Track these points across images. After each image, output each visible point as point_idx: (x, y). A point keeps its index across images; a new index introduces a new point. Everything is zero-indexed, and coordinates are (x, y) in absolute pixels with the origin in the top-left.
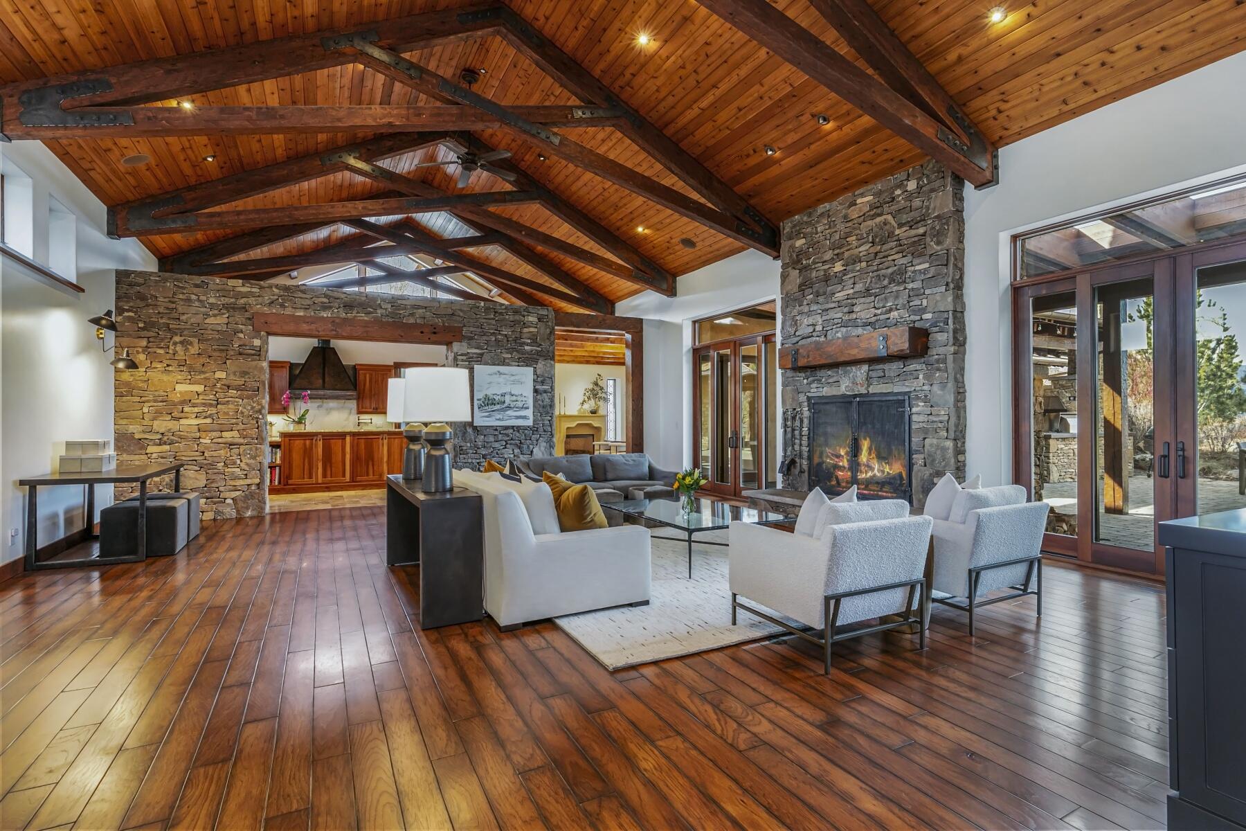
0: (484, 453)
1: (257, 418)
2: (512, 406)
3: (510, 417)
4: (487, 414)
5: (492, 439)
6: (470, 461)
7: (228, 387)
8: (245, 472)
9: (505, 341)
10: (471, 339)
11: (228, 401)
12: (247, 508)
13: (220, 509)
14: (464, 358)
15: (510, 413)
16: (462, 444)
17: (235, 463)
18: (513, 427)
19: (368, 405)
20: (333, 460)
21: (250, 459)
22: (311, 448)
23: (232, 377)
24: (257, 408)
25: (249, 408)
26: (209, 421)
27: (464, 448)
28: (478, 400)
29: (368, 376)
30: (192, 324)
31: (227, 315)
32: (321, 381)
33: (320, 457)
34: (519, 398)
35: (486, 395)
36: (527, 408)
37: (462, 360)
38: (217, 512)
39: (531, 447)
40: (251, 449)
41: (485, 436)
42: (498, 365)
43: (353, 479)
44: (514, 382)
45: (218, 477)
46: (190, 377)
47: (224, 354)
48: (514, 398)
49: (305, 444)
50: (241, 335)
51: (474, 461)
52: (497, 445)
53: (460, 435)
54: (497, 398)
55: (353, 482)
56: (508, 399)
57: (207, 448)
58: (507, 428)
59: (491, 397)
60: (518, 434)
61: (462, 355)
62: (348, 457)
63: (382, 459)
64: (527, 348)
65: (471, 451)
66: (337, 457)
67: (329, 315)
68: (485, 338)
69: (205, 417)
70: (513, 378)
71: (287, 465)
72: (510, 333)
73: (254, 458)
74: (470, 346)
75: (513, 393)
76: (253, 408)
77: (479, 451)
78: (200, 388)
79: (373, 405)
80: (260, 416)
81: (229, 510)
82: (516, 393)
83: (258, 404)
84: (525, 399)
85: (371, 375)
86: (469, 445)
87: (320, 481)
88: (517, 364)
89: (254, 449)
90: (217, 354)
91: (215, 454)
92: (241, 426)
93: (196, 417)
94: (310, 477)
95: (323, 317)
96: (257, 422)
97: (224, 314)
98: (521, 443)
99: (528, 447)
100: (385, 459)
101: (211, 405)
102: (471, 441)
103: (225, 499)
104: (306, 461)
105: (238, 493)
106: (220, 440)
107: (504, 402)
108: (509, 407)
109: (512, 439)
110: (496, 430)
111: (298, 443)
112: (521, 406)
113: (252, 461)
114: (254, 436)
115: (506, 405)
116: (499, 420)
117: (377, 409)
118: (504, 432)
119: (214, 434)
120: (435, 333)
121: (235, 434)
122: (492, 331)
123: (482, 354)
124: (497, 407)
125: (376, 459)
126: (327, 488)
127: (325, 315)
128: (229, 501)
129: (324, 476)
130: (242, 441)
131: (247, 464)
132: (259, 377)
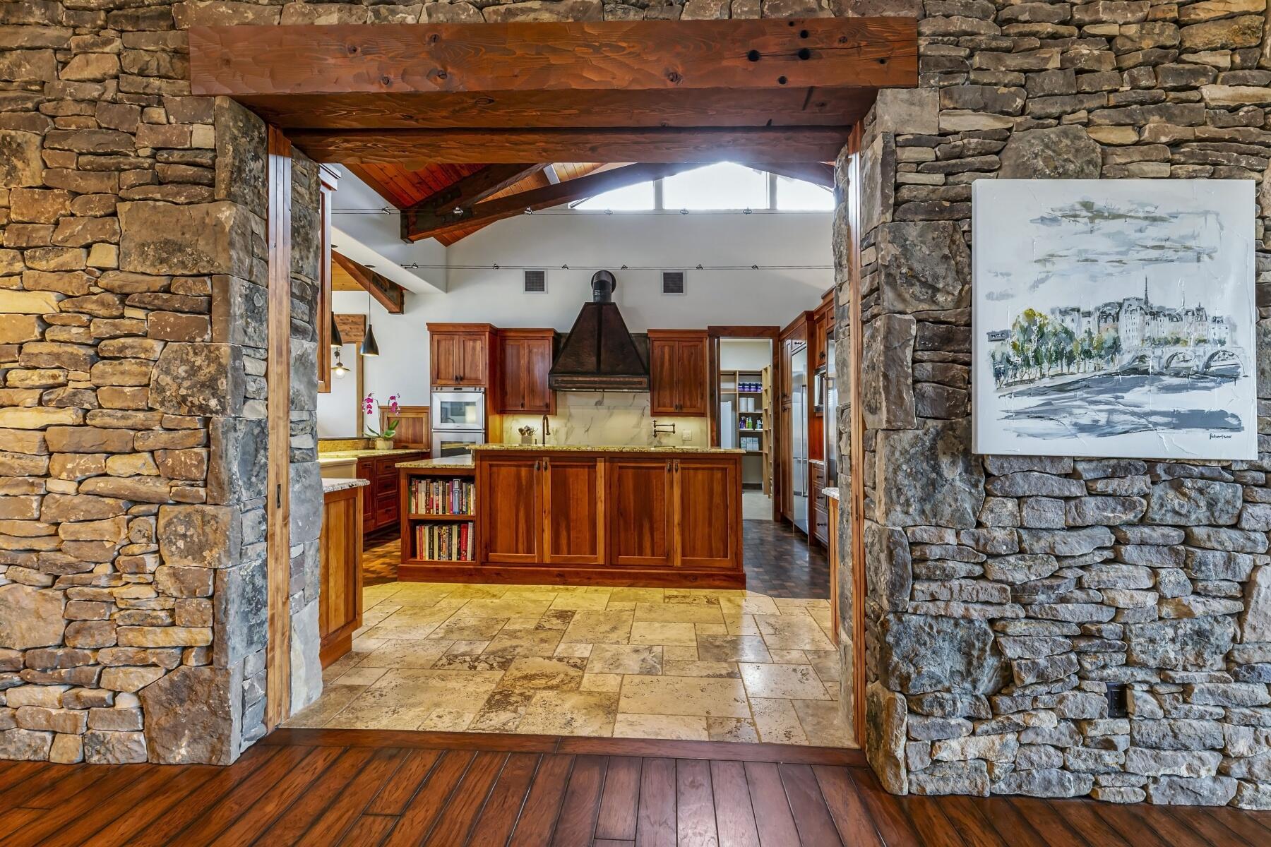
0: (1019, 577)
1: (203, 408)
2: (1152, 364)
3: (1145, 421)
4: (1035, 401)
5: (1053, 515)
6: (957, 609)
7: (124, 297)
8: (170, 603)
9: (1107, 68)
10: (954, 68)
11: (122, 349)
12: (176, 734)
13: (98, 729)
14: (927, 154)
15: (1144, 397)
16: (923, 533)
17: (139, 569)
18: (1151, 463)
19: (667, 401)
20: (573, 516)
21: (185, 554)
22: (530, 485)
23: (134, 263)
24: (208, 370)
25: (182, 371)
26: (68, 416)
27: (935, 552)
28: (994, 337)
29: (666, 349)
30: (25, 87)
31: (117, 44)
32: (594, 359)
33: (548, 506)
34: (1186, 329)
35: (1030, 315)
36: (1230, 376)
37: (920, 166)
38: (89, 740)
39: (1245, 562)
40: (188, 522)
41: (1021, 499)
42: (1080, 174)
43: (611, 561)
44: (1162, 254)
45: (93, 615)
46: (18, 266)
47: (108, 185)
48: (1164, 328)
49: (518, 477)
50: (157, 114)
51: (976, 612)
52: (1078, 545)
53: (913, 491)
54: (1080, 328)
55: (612, 565)
56: (1131, 331)
57: (67, 510)
58: (1120, 467)
59: (1054, 323)
60: (1174, 500)
61: (918, 141)
62: (601, 507)
63: (670, 516)
64: (1215, 93)
65: (963, 569)
66: (579, 510)
67: (424, 19)
68: (1013, 61)
69: (61, 405)
70: (1154, 233)
71: (486, 520)
72: (1132, 30)
73: (196, 551)
74: (951, 101)
75: (1155, 302)
76: (194, 371)
77: (995, 568)
78: (45, 303)
79: (676, 402)
80: (213, 403)
81: (122, 733)
82: (1175, 304)
83: (210, 360)
84: (1215, 332)
85: (672, 348)
86: (950, 537)
87: (547, 560)
88: (1166, 168)
89: (197, 519)
90: (92, 183)
91: (85, 532)
92: (159, 437)
93: (40, 403)
94: (529, 550)
95: (403, 24)
96: (207, 422)
97: (108, 42)
98: (1188, 540)
99: (1230, 562)
100: (677, 518)
101: (76, 363)
102: (958, 521)
103: (115, 694)
104: (522, 514)
105: (151, 675)
106: (101, 485)
107: (1115, 347)
108: (1137, 373)
109: (1143, 521)
110: (1073, 475)
111: (506, 473)
112: (1196, 364)
113: (189, 564)
114: (195, 473)
115: (1124, 359)
116: (1092, 428)
117: (681, 407)
118: (1113, 485)
119: (84, 461)
120: (804, 55)
121: (141, 462)
122: (1049, 28)
123: (1004, 137)
124: (1084, 369)
125: (656, 514)
126: (561, 575)
127: (410, 20)
128: (127, 703)
129: (556, 548)
130: (162, 488)
131: (176, 575)
132: (210, 262)
